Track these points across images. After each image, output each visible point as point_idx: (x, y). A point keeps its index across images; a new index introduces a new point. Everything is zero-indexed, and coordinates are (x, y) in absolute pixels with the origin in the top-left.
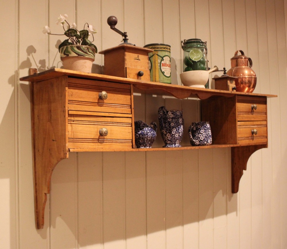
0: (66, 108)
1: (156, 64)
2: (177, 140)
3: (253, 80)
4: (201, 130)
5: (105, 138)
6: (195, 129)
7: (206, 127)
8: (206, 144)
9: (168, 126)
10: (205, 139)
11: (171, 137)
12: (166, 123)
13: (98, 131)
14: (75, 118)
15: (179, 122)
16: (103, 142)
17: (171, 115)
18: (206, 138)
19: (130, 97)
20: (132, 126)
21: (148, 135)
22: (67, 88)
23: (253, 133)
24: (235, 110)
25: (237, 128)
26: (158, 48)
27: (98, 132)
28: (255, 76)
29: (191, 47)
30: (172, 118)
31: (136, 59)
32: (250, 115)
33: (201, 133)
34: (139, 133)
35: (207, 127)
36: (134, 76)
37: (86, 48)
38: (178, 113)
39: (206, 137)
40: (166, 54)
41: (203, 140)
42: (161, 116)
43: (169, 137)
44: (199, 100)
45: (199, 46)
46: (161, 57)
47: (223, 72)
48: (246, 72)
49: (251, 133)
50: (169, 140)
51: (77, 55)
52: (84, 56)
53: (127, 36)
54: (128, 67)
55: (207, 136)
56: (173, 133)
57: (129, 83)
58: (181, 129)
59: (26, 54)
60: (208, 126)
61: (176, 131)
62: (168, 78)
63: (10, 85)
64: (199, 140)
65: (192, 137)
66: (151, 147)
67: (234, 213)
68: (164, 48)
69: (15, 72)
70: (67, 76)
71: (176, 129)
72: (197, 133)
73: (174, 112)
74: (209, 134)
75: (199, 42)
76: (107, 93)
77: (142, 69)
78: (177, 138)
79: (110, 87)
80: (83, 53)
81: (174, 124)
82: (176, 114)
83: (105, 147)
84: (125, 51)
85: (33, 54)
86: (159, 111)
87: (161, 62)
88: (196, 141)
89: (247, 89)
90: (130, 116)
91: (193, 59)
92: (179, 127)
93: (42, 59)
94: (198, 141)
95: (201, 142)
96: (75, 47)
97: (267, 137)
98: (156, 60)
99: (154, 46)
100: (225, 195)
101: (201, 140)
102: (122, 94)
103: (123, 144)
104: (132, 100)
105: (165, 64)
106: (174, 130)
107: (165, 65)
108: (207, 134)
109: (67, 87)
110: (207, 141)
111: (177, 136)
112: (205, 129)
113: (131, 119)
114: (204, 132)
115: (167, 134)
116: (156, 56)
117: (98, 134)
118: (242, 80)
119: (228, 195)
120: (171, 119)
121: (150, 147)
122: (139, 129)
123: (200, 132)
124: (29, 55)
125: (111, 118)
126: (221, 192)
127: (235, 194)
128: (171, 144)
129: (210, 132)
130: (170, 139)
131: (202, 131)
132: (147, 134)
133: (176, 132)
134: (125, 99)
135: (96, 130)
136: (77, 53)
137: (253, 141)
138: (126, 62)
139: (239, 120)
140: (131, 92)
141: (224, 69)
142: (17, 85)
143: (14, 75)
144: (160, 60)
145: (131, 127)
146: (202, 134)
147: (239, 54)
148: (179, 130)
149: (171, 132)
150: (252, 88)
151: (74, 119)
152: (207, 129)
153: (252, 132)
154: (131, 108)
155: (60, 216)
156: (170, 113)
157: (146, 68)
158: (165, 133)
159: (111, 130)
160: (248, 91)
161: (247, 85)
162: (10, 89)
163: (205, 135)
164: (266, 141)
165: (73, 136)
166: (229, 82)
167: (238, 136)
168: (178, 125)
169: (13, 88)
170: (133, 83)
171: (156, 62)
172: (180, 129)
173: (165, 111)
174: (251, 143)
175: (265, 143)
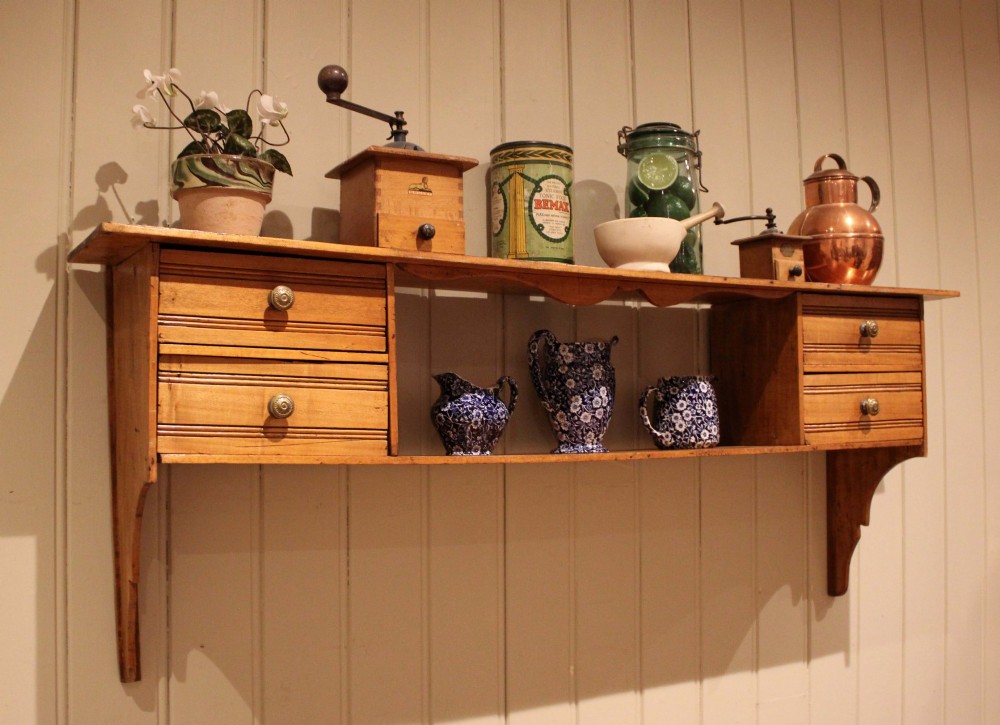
0: (152, 337)
1: (519, 203)
2: (587, 431)
3: (870, 243)
4: (678, 400)
5: (290, 425)
6: (661, 399)
7: (694, 392)
8: (693, 444)
9: (559, 387)
10: (690, 428)
11: (569, 424)
12: (554, 378)
13: (263, 404)
14: (183, 365)
15: (591, 377)
16: (284, 437)
17: (567, 357)
18: (694, 427)
19: (382, 301)
20: (388, 390)
21: (473, 417)
22: (154, 280)
23: (864, 410)
24: (796, 337)
25: (801, 395)
26: (523, 155)
27: (263, 408)
28: (879, 232)
29: (644, 148)
30: (570, 365)
31: (414, 189)
32: (859, 356)
33: (677, 411)
34: (446, 410)
35: (697, 390)
36: (405, 239)
37: (231, 163)
38: (589, 349)
39: (694, 423)
40: (551, 173)
41: (686, 431)
42: (535, 360)
43: (561, 421)
44: (703, 310)
45: (671, 144)
46: (533, 181)
47: (766, 222)
48: (849, 221)
49: (859, 411)
50: (564, 432)
51: (205, 184)
52: (223, 185)
53: (405, 123)
54: (383, 214)
55: (698, 419)
56: (573, 410)
57: (380, 262)
58: (601, 397)
59: (97, 187)
60: (704, 387)
61: (584, 403)
62: (555, 245)
63: (43, 276)
64: (671, 432)
65: (648, 422)
66: (488, 452)
67: (839, 657)
68: (544, 154)
69: (58, 238)
70: (157, 246)
71: (583, 399)
72: (667, 411)
73: (578, 346)
74: (704, 412)
75: (672, 132)
76: (293, 290)
77: (437, 217)
78: (586, 424)
79: (311, 275)
80: (220, 176)
81: (576, 381)
82: (583, 351)
83: (289, 451)
84: (378, 166)
85: (117, 185)
86: (529, 345)
87: (533, 195)
88: (664, 435)
89: (851, 273)
90: (384, 358)
91: (652, 187)
92: (591, 391)
93: (146, 199)
94: (670, 435)
95: (679, 437)
96: (197, 159)
97: (923, 423)
98: (518, 191)
99: (512, 150)
100: (802, 603)
101: (678, 433)
103: (355, 442)
104: (391, 311)
105: (546, 202)
106: (577, 400)
107: (545, 204)
108: (698, 414)
109: (154, 275)
110: (699, 436)
111: (586, 418)
112: (690, 398)
113: (385, 367)
114: (688, 406)
115: (557, 412)
116: (519, 179)
117: (266, 411)
118: (834, 246)
119: (812, 602)
120: (566, 368)
121: (483, 451)
122: (448, 397)
123: (675, 406)
124: (103, 187)
125: (312, 366)
126: (786, 590)
127: (838, 599)
128: (572, 445)
129: (710, 409)
130: (566, 429)
131: (682, 404)
132: (468, 414)
133: (584, 406)
134: (366, 308)
135: (257, 400)
136: (204, 177)
137: (867, 436)
138: (379, 199)
139: (807, 369)
140: (386, 289)
141: (769, 211)
142: (66, 275)
143: (57, 247)
144: (529, 191)
145: (386, 393)
146: (681, 412)
147: (830, 165)
148: (591, 399)
149: (569, 407)
150: (869, 269)
151: (179, 370)
152: (699, 398)
153: (862, 406)
154: (386, 335)
155: (202, 647)
156: (564, 351)
157: (451, 216)
158: (551, 410)
159: (311, 402)
160: (855, 281)
161: (852, 260)
162: (44, 286)
163: (691, 417)
164: (920, 436)
165: (177, 419)
166: (776, 251)
167: (807, 418)
168: (587, 386)
169: (52, 282)
170: (397, 261)
171: (518, 195)
172: (597, 398)
173: (551, 344)
174: (859, 440)
175: (917, 443)
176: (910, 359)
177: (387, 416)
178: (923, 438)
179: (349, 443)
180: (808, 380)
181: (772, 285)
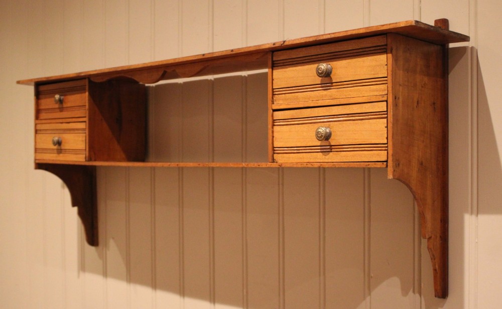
19: (85, 94)
25: (270, 126)
32: (321, 93)
57: (84, 78)
102: (78, 94)
134: (81, 99)
137: (327, 157)
139: (274, 107)
140: (86, 89)
145: (85, 134)
167: (276, 143)
174: (319, 160)
175: (379, 165)
176: (380, 90)
177: (85, 145)
179: (76, 155)
180: (277, 115)
181: (232, 53)
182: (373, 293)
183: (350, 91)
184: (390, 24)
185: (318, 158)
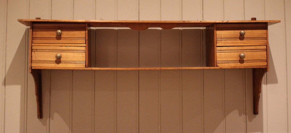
0: (30, 42)
5: (61, 61)
13: (55, 56)
16: (60, 63)
19: (85, 32)
20: (86, 52)
23: (241, 57)
25: (215, 53)
44: (204, 29)
49: (239, 57)
57: (84, 23)
76: (62, 31)
79: (67, 27)
83: (61, 66)
90: (85, 45)
97: (267, 61)
102: (77, 31)
103: (77, 64)
104: (87, 34)
109: (31, 29)
113: (85, 47)
117: (56, 58)
137: (242, 64)
139: (218, 45)
140: (85, 29)
145: (85, 53)
151: (37, 49)
154: (85, 40)
167: (218, 59)
174: (239, 66)
175: (264, 67)
176: (264, 42)
177: (85, 59)
178: (267, 66)
179: (76, 64)
180: (218, 48)
181: (201, 22)
182: (226, 118)
183: (252, 41)
184: (272, 21)
185: (239, 65)
